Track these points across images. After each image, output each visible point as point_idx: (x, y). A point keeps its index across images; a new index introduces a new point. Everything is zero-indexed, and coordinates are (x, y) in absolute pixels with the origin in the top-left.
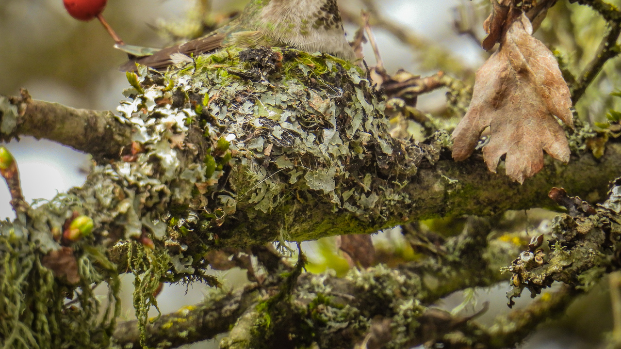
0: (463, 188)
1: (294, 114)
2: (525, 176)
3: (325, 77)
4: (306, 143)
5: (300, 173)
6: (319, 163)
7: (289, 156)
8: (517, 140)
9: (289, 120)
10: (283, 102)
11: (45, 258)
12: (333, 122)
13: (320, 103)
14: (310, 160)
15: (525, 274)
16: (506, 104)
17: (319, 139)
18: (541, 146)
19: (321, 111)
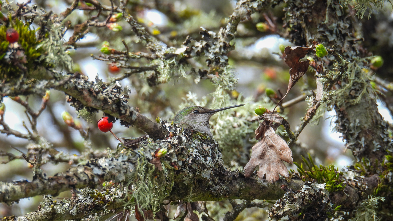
0: (245, 188)
1: (198, 150)
2: (273, 181)
3: (207, 140)
4: (202, 160)
5: (200, 171)
6: (206, 168)
7: (197, 164)
8: (269, 169)
9: (196, 152)
10: (194, 146)
11: (151, 161)
12: (210, 154)
13: (206, 148)
14: (203, 166)
15: (275, 212)
16: (264, 158)
17: (206, 160)
18: (278, 172)
19: (207, 150)
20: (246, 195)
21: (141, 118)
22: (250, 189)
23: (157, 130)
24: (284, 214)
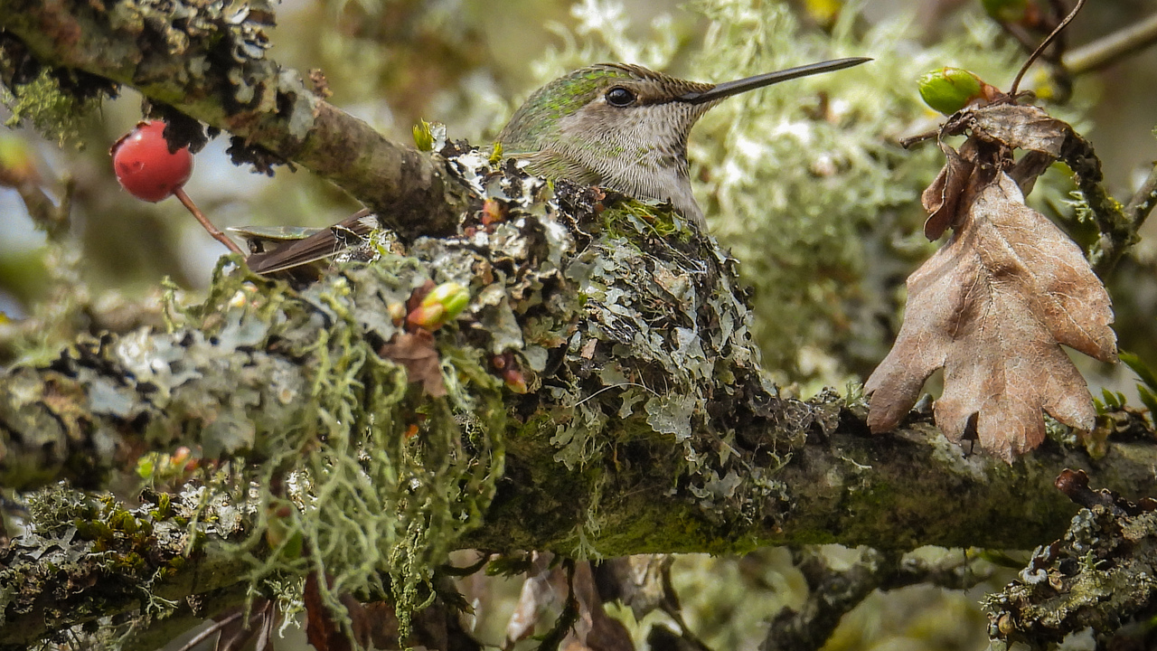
0: (873, 487)
1: (627, 294)
2: (1015, 452)
3: (673, 239)
4: (649, 345)
5: (639, 398)
6: (670, 385)
7: (623, 362)
8: (994, 392)
9: (620, 302)
10: (607, 273)
11: (386, 348)
12: (692, 315)
13: (672, 280)
14: (656, 376)
15: (1028, 608)
16: (971, 330)
17: (669, 345)
18: (1038, 404)
19: (675, 292)
20: (877, 526)
21: (336, 129)
22: (896, 491)
23: (420, 190)
24: (1072, 623)
